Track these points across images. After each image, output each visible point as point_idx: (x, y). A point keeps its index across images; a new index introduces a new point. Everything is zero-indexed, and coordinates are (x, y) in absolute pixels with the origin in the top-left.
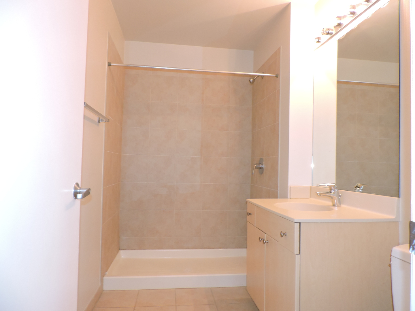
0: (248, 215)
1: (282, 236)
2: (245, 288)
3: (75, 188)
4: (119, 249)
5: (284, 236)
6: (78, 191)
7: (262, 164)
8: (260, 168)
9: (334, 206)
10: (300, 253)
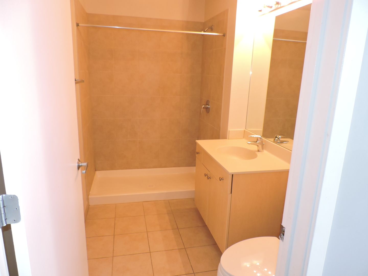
0: (197, 154)
1: (220, 180)
2: (193, 200)
3: (78, 163)
4: (96, 171)
5: (222, 180)
6: (80, 164)
7: (209, 105)
8: (207, 108)
9: (258, 151)
10: (231, 193)
